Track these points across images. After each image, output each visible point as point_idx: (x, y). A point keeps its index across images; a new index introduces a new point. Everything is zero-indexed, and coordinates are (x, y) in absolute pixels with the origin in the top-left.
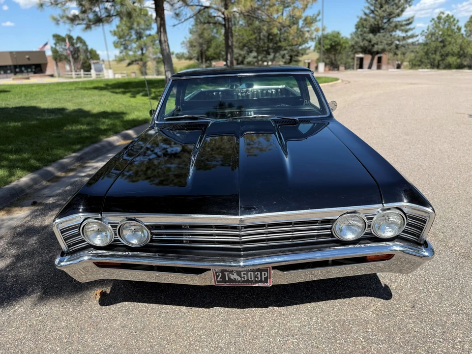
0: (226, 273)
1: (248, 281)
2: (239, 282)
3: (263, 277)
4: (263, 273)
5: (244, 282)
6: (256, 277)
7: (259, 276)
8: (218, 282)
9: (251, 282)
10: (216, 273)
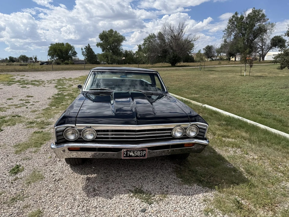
0: (128, 152)
1: (137, 156)
2: (133, 157)
3: (144, 153)
4: (144, 152)
5: (135, 156)
6: (141, 154)
7: (142, 153)
8: (124, 157)
9: (138, 156)
10: (124, 152)
